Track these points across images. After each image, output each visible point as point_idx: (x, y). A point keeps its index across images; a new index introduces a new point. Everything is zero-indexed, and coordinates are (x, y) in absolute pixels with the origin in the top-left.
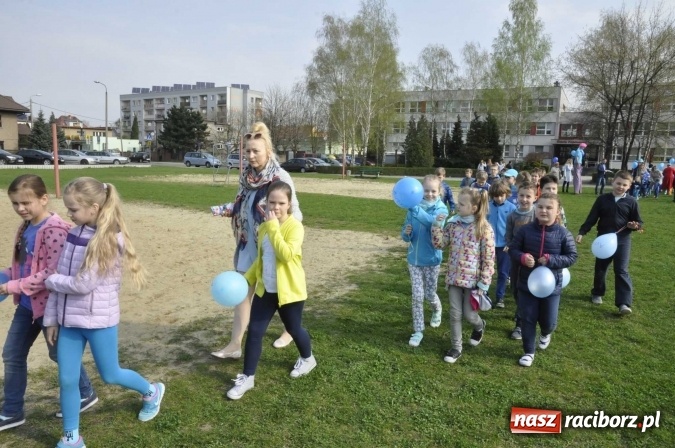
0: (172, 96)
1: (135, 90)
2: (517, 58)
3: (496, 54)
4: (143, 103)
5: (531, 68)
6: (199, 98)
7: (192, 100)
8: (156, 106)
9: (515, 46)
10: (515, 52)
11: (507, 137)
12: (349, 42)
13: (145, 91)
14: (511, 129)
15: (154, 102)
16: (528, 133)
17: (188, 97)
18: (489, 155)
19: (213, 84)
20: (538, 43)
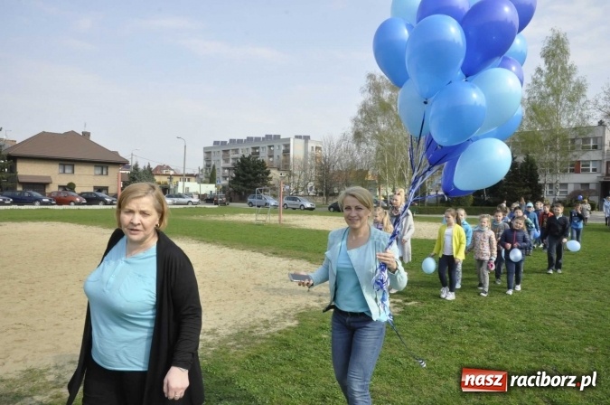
0: (245, 147)
1: (216, 143)
2: (551, 101)
3: (529, 99)
4: (222, 153)
5: (567, 109)
6: (267, 148)
7: (261, 150)
8: (232, 156)
9: (549, 90)
10: (549, 95)
11: (548, 176)
12: (391, 95)
13: (224, 143)
14: (552, 168)
15: (231, 152)
16: (572, 171)
17: (258, 148)
18: (527, 193)
19: (279, 136)
20: (572, 85)
